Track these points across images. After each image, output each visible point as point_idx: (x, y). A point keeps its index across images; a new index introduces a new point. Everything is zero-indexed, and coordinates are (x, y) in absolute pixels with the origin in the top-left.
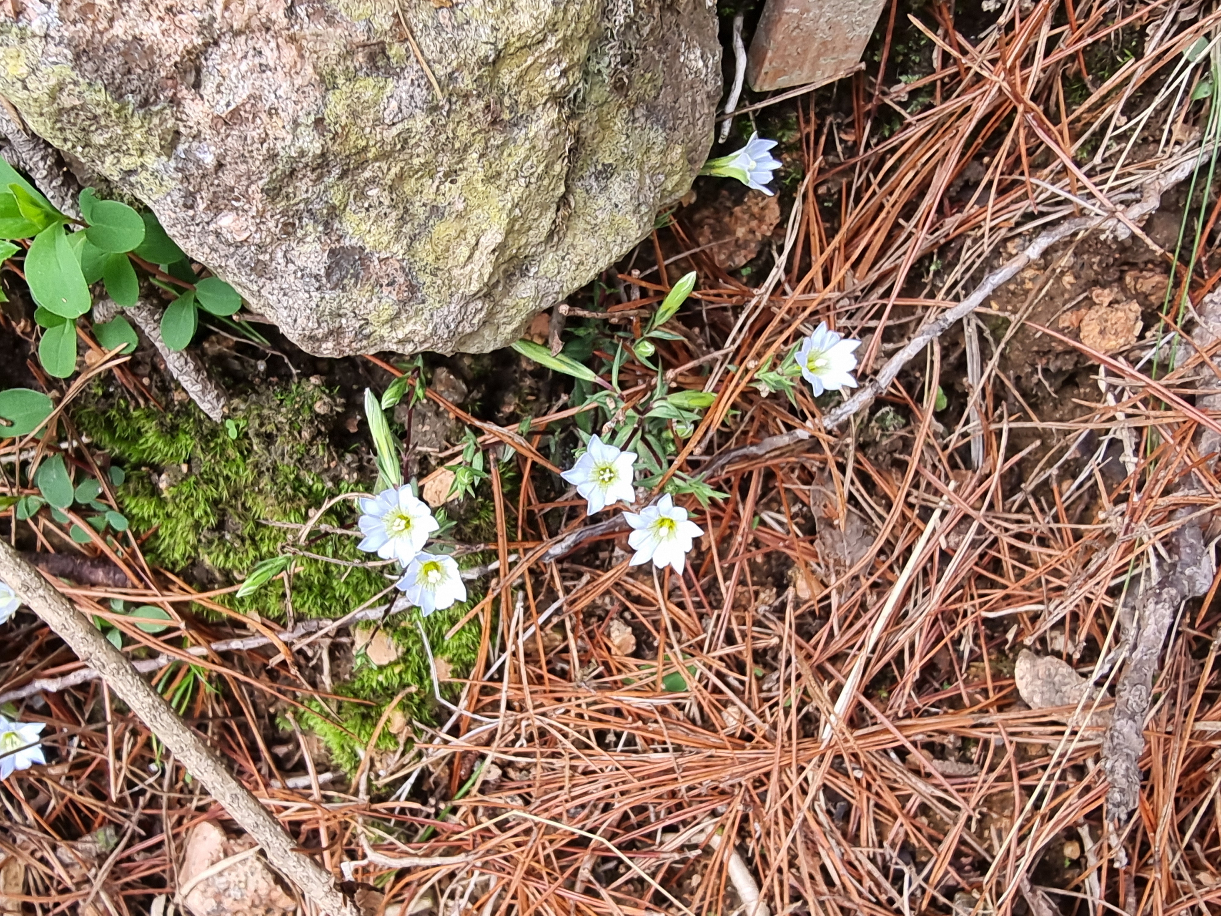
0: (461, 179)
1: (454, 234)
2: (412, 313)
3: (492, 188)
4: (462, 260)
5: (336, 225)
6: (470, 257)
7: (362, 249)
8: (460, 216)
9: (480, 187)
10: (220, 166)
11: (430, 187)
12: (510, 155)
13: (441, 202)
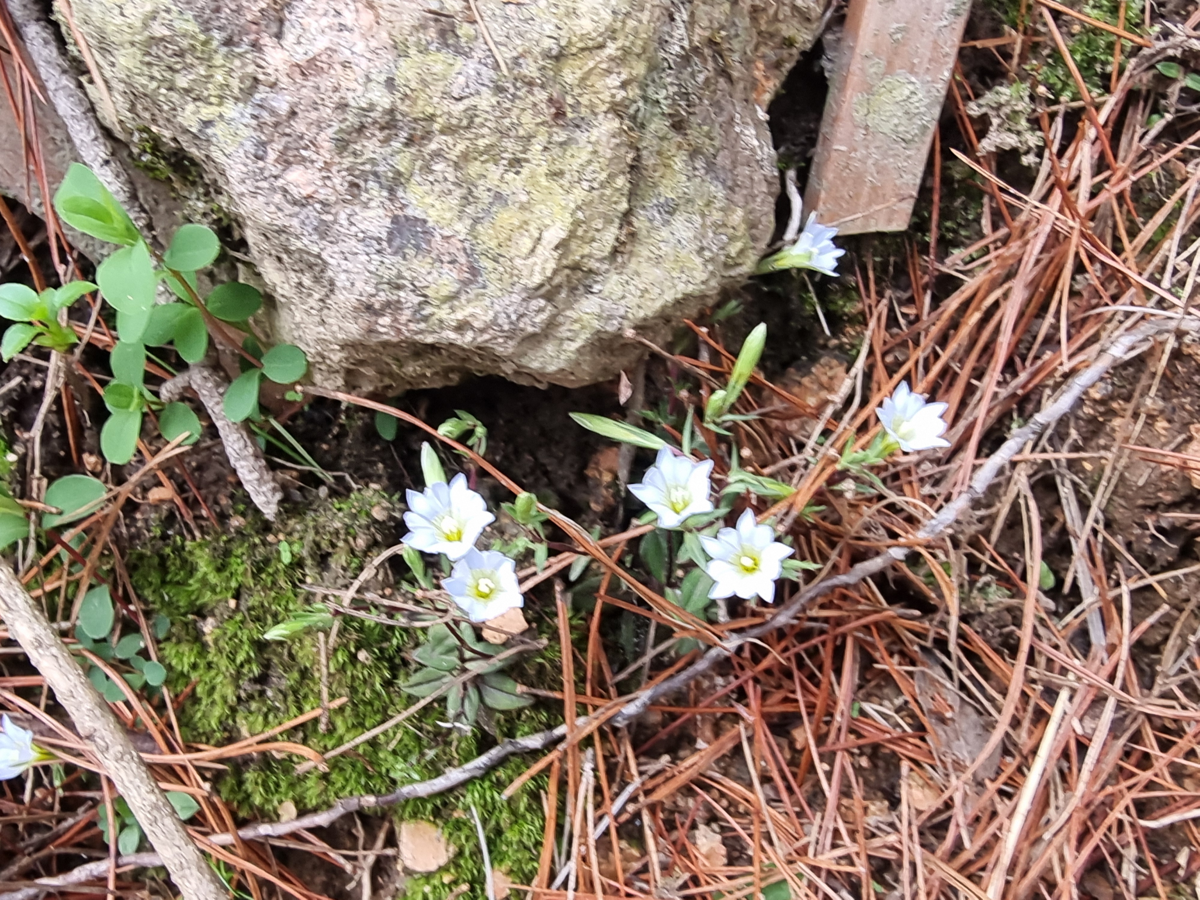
0: (525, 171)
1: (517, 223)
2: (471, 296)
3: (555, 185)
4: (525, 250)
5: (400, 193)
6: (533, 251)
7: (425, 221)
8: (523, 207)
9: (543, 181)
10: (293, 114)
11: (494, 172)
12: (572, 156)
13: (505, 190)
